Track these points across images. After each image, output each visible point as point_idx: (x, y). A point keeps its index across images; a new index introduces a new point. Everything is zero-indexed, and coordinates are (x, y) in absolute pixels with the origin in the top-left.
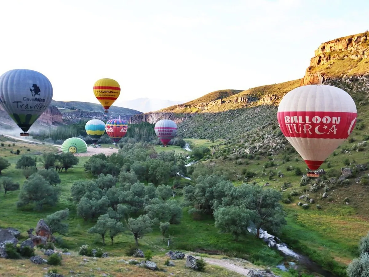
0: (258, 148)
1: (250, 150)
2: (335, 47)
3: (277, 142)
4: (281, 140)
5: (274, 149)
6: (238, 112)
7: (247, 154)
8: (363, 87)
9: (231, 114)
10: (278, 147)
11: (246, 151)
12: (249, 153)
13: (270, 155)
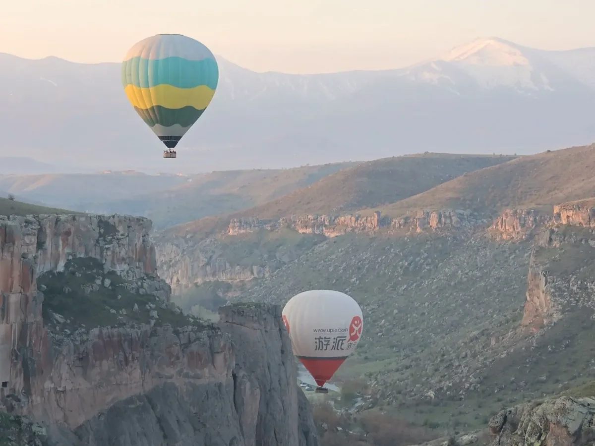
0: (445, 389)
1: (435, 392)
2: (573, 217)
3: (471, 381)
4: (475, 378)
5: (465, 391)
6: (430, 260)
7: (431, 398)
8: (590, 301)
9: (410, 264)
10: (472, 388)
11: (429, 393)
12: (432, 396)
13: (461, 399)
